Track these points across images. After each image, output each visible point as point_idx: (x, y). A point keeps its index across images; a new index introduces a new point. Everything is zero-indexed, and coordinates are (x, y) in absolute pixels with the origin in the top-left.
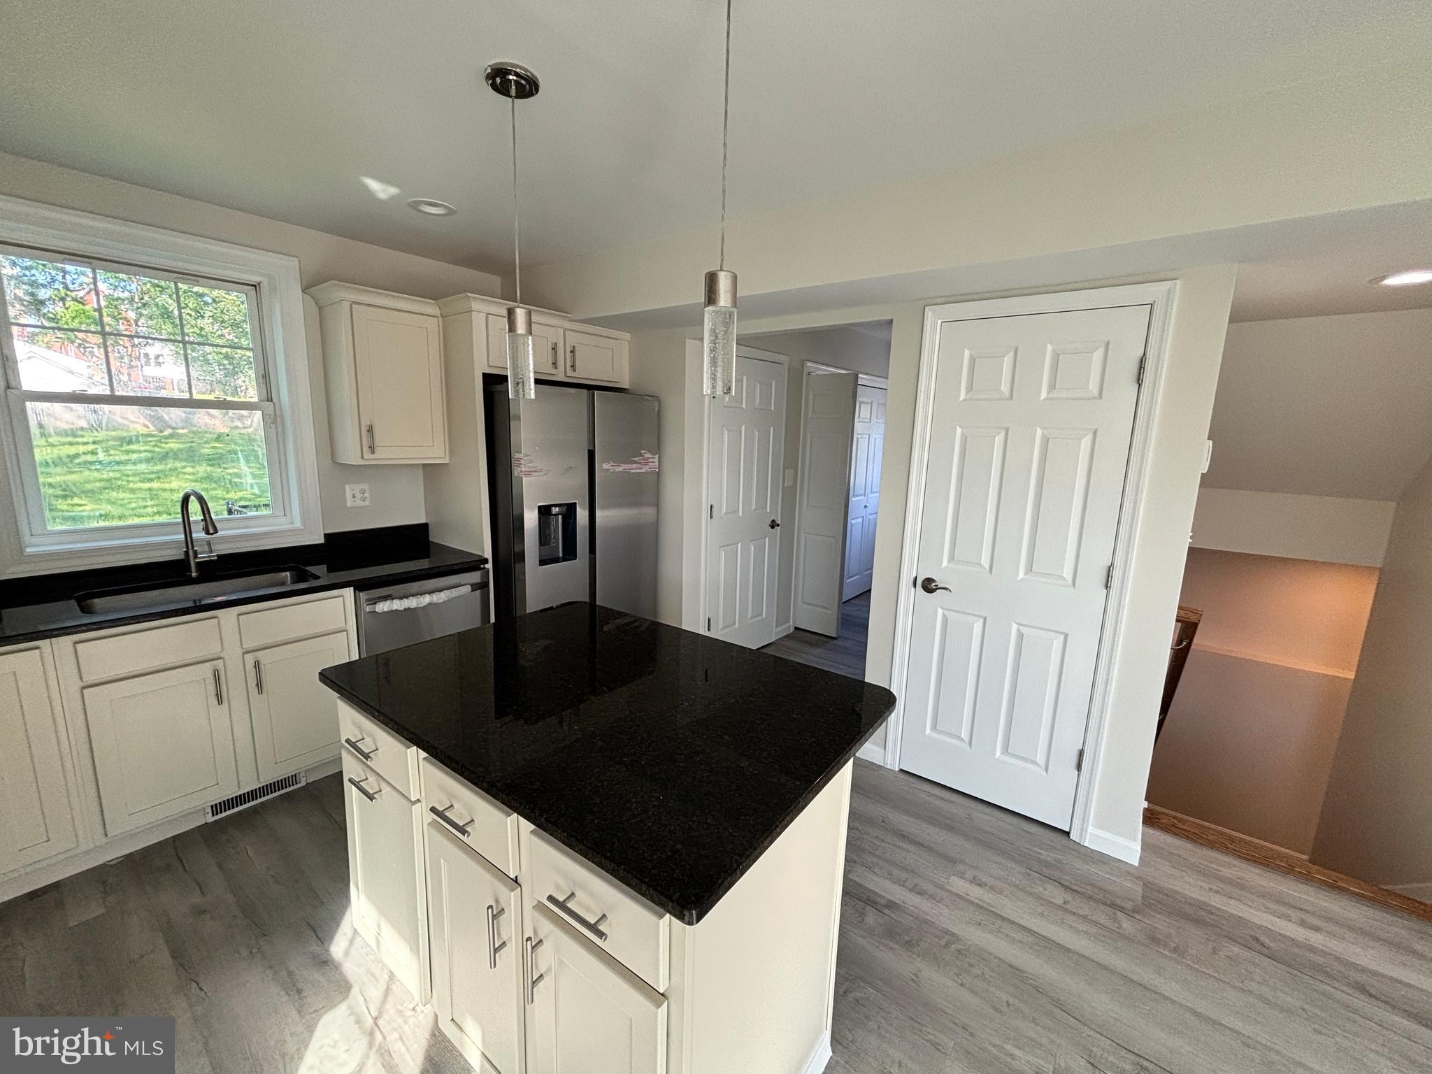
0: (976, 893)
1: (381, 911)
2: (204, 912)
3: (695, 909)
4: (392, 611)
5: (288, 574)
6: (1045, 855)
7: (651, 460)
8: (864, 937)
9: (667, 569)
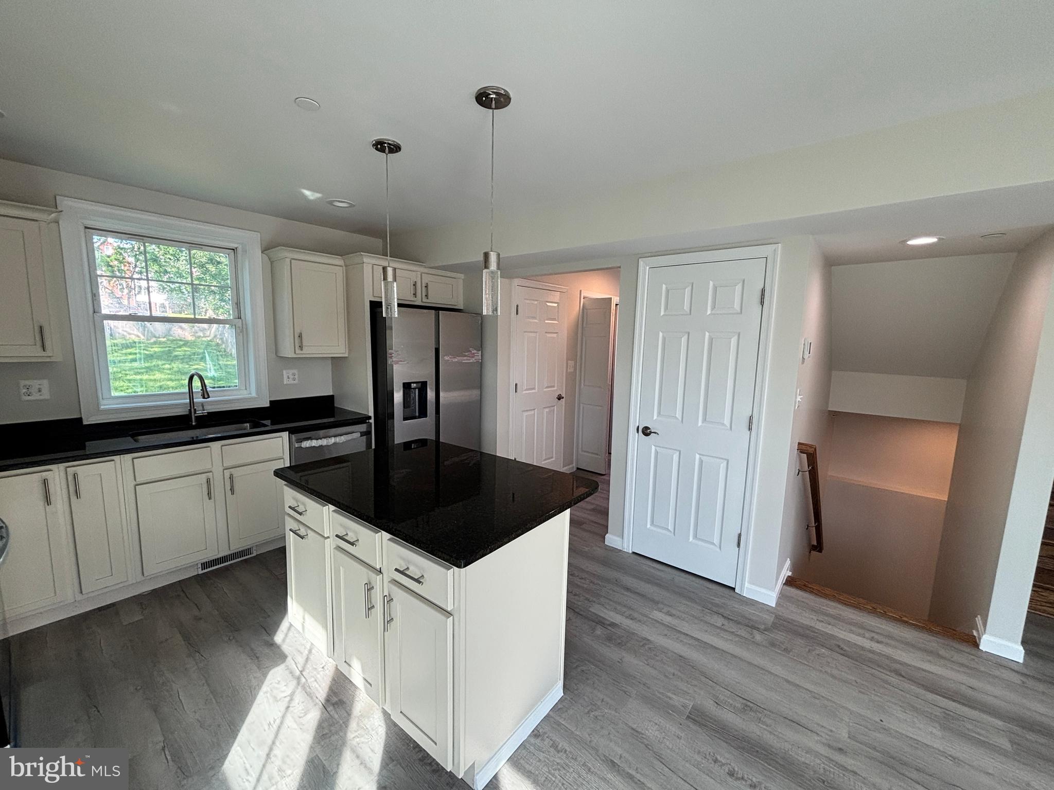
0: (668, 619)
1: (305, 610)
2: (201, 619)
3: (463, 560)
4: (312, 447)
5: (248, 425)
6: (717, 600)
7: (476, 354)
8: (593, 640)
9: (487, 426)
